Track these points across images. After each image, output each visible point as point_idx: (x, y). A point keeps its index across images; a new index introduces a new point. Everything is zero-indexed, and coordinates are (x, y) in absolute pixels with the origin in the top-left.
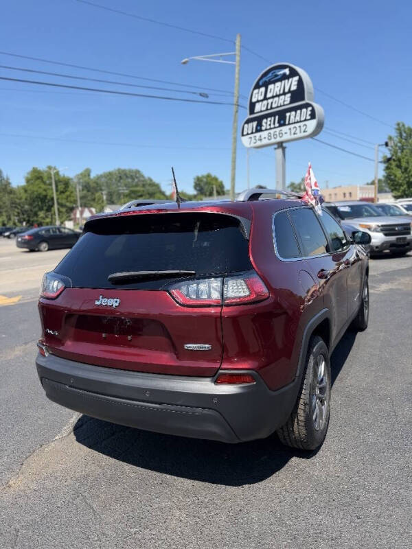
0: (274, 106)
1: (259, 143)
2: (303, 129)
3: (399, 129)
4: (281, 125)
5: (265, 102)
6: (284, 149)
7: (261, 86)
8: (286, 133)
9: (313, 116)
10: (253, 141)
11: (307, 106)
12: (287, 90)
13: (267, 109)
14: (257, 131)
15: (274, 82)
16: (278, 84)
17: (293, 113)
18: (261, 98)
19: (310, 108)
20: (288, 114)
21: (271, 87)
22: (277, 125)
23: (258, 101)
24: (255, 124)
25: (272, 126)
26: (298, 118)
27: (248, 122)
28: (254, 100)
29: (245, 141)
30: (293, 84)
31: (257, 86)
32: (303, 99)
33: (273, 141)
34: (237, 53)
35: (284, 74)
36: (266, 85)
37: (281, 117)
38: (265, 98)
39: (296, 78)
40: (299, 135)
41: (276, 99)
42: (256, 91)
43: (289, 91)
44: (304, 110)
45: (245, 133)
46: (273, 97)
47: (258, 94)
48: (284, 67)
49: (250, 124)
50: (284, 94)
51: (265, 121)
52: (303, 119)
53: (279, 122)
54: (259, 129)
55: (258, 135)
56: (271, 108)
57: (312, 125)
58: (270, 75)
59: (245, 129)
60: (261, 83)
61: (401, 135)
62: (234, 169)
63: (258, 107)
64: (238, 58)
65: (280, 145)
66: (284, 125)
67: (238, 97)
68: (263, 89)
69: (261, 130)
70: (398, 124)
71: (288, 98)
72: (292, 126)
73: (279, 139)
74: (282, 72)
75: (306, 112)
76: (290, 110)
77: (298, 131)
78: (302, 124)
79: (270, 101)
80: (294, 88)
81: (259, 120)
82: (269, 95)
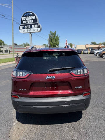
0: (28, 22)
1: (24, 32)
2: (37, 30)
3: (51, 33)
4: (30, 28)
5: (26, 21)
6: (31, 34)
7: (25, 16)
8: (32, 30)
9: (39, 27)
10: (23, 31)
11: (38, 24)
12: (32, 19)
13: (26, 23)
14: (24, 29)
15: (28, 16)
16: (29, 17)
17: (34, 25)
18: (25, 20)
19: (38, 25)
20: (32, 25)
21: (27, 17)
22: (29, 28)
23: (24, 20)
24: (23, 27)
25: (28, 28)
26: (35, 27)
27: (21, 26)
28: (22, 20)
29: (20, 31)
30: (34, 17)
31: (23, 16)
32: (36, 22)
33: (28, 32)
34: (12, 5)
35: (31, 14)
36: (26, 16)
37: (31, 26)
38: (26, 20)
39: (35, 16)
40: (36, 31)
41: (29, 21)
42: (23, 18)
43: (33, 19)
44: (37, 25)
45: (20, 29)
46: (28, 20)
47: (24, 19)
48: (31, 13)
49: (22, 27)
50: (31, 20)
51: (26, 26)
52: (37, 27)
53: (30, 27)
54: (24, 28)
55: (24, 30)
56: (28, 23)
57: (39, 29)
58: (27, 14)
59: (20, 28)
60: (24, 16)
61: (51, 34)
62: (13, 38)
63: (24, 22)
64: (13, 7)
65: (30, 33)
66: (31, 28)
67: (13, 18)
68: (25, 17)
69: (25, 29)
70: (51, 32)
71: (32, 21)
72: (34, 29)
73: (30, 32)
74: (30, 14)
75: (37, 26)
76: (33, 24)
77: (35, 30)
78: (36, 28)
79: (27, 21)
80: (34, 19)
81: (24, 26)
82: (27, 19)
